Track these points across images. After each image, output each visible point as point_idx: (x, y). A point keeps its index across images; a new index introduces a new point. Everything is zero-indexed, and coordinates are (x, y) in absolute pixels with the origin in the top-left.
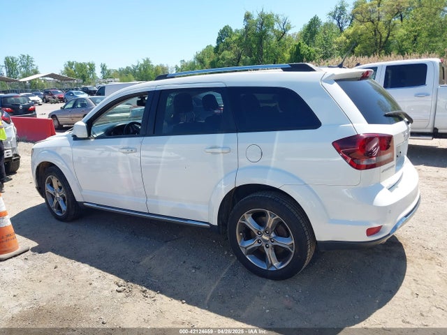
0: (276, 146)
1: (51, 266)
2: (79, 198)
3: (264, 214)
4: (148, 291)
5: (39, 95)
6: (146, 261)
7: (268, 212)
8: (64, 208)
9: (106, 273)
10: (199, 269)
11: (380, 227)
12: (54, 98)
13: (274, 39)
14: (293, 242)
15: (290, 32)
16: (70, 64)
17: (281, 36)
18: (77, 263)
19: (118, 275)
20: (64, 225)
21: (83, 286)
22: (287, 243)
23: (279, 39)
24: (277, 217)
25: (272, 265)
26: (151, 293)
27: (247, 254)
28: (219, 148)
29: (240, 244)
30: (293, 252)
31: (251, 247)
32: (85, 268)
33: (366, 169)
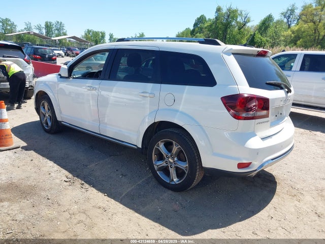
0: (184, 95)
1: (29, 159)
2: (59, 119)
3: (171, 144)
4: (85, 184)
5: (63, 50)
6: (92, 166)
7: (174, 142)
8: (50, 124)
9: (62, 169)
10: (125, 176)
11: (250, 163)
12: (73, 53)
13: (236, 28)
14: (188, 165)
15: (249, 25)
16: (89, 31)
17: (242, 26)
18: (47, 160)
19: (70, 172)
20: (48, 135)
21: (44, 174)
22: (184, 165)
23: (240, 29)
24: (180, 146)
25: (173, 180)
26: (87, 186)
27: (158, 170)
28: (148, 93)
29: (154, 163)
30: (187, 172)
31: (160, 166)
32: (51, 163)
33: (245, 119)
